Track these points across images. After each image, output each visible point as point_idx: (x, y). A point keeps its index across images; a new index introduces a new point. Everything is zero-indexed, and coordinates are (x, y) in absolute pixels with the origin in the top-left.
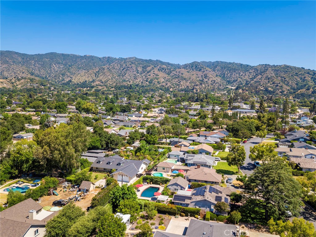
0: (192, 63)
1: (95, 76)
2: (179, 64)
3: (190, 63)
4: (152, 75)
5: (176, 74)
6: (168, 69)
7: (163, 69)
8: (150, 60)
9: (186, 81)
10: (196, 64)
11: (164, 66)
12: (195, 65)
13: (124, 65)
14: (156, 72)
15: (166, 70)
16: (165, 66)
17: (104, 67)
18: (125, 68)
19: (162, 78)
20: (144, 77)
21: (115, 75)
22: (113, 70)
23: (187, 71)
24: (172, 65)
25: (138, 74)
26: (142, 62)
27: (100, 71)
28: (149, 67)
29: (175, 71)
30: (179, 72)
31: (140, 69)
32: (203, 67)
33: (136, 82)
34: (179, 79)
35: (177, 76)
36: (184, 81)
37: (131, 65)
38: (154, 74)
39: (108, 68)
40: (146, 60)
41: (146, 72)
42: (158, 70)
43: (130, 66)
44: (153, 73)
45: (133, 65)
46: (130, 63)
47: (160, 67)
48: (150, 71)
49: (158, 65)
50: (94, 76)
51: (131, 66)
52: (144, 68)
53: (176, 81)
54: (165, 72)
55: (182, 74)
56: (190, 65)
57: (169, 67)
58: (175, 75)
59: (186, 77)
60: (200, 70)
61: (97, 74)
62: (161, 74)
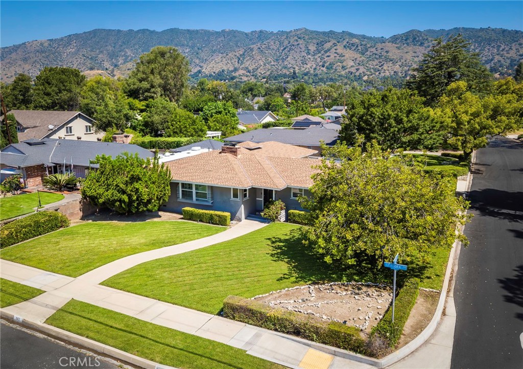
0: (407, 33)
1: (238, 62)
2: (382, 37)
3: (403, 34)
4: (332, 56)
5: (376, 52)
6: (361, 45)
7: (353, 45)
8: (331, 32)
9: (393, 63)
10: (414, 34)
11: (355, 40)
12: (412, 36)
13: (286, 42)
14: (340, 49)
15: (357, 46)
16: (357, 41)
17: (252, 46)
18: (287, 47)
19: (351, 61)
20: (319, 59)
21: (270, 59)
22: (267, 52)
23: (397, 47)
24: (370, 38)
25: (309, 56)
26: (316, 35)
27: (245, 54)
28: (328, 43)
29: (375, 48)
30: (381, 49)
31: (312, 48)
32: (427, 39)
33: (304, 69)
34: (381, 60)
35: (377, 57)
36: (390, 64)
37: (297, 40)
38: (336, 55)
39: (260, 48)
40: (324, 33)
41: (322, 52)
42: (344, 47)
43: (296, 43)
44: (335, 53)
45: (301, 42)
46: (296, 38)
47: (347, 43)
48: (329, 50)
49: (344, 39)
50: (235, 61)
51: (298, 43)
52: (320, 44)
53: (375, 64)
54: (356, 50)
55: (387, 52)
56: (402, 37)
57: (363, 41)
58: (373, 54)
59: (395, 58)
60: (421, 44)
61: (241, 59)
62: (349, 54)
